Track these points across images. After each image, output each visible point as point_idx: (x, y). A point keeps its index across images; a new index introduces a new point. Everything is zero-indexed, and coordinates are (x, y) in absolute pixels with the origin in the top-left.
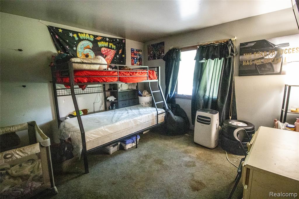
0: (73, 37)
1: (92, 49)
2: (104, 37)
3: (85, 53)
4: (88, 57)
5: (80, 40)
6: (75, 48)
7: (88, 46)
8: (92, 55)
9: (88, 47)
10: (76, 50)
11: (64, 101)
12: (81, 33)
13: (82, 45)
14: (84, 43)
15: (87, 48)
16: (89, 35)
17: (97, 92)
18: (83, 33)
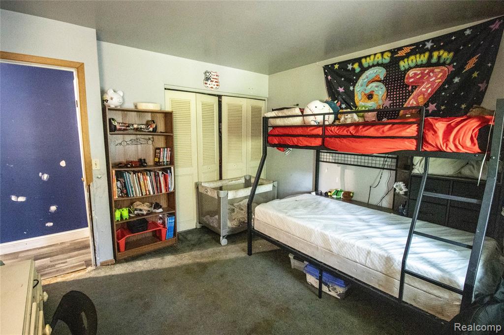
0: (353, 69)
1: (383, 81)
2: (417, 44)
3: (367, 92)
4: (372, 98)
5: (363, 70)
6: (351, 88)
7: (376, 76)
8: (380, 93)
9: (377, 79)
10: (354, 90)
11: (326, 171)
12: (365, 57)
13: (364, 79)
14: (369, 73)
15: (373, 82)
16: (382, 53)
17: (381, 166)
18: (369, 56)
